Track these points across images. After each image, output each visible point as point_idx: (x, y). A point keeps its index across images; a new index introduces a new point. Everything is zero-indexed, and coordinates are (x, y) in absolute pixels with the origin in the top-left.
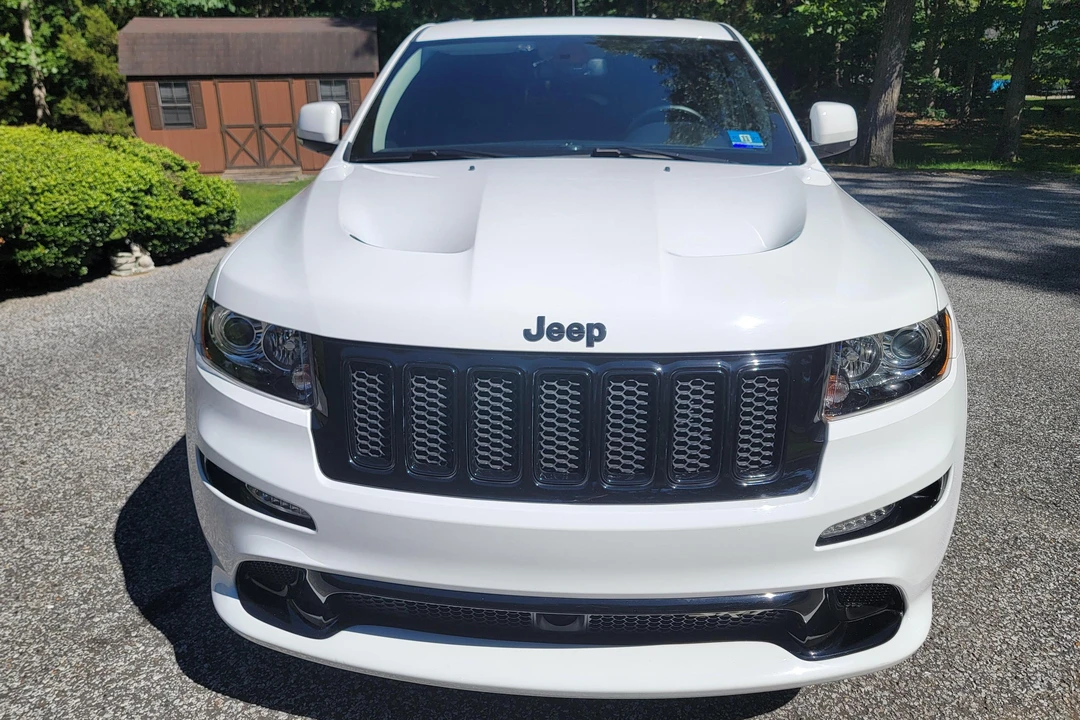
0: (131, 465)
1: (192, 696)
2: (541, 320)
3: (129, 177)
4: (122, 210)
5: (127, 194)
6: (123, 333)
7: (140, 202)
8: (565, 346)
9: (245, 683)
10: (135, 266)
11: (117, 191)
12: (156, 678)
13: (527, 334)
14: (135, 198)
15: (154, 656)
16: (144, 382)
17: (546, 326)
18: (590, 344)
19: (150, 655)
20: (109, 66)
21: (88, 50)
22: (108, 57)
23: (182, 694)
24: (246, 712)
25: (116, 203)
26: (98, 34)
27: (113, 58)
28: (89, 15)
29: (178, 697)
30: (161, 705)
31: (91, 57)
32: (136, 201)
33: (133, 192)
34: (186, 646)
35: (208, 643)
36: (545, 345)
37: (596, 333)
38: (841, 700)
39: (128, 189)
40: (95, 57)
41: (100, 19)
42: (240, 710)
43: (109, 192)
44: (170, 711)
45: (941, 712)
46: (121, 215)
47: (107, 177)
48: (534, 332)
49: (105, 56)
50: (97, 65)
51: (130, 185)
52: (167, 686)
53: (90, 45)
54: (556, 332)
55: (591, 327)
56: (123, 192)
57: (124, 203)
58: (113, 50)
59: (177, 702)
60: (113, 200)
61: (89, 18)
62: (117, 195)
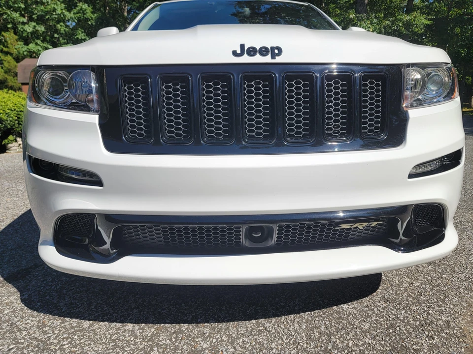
0: (5, 219)
1: (29, 319)
2: (242, 46)
3: (16, 104)
4: (11, 119)
5: (14, 112)
6: (9, 171)
7: (21, 117)
8: (258, 59)
9: (63, 310)
10: (18, 149)
11: (8, 109)
12: (6, 312)
13: (235, 53)
14: (18, 114)
15: (6, 301)
16: (17, 188)
17: (246, 49)
18: (273, 57)
19: (4, 301)
20: (14, 81)
21: (5, 74)
22: (14, 77)
23: (22, 319)
24: (62, 325)
25: (8, 115)
26: (9, 68)
27: (16, 78)
28: (5, 59)
29: (19, 321)
30: (8, 325)
31: (6, 78)
32: (18, 116)
33: (17, 111)
34: (27, 295)
35: (41, 293)
36: (246, 59)
37: (276, 51)
38: (406, 290)
39: (15, 110)
40: (8, 77)
41: (10, 61)
42: (59, 324)
43: (5, 109)
44: (13, 328)
45: (458, 291)
46: (11, 121)
47: (3, 103)
48: (239, 51)
49: (12, 77)
50: (9, 80)
51: (15, 108)
52: (13, 316)
53: (6, 72)
54: (252, 51)
55: (273, 49)
56: (12, 111)
57: (12, 116)
58: (16, 75)
59: (18, 323)
60: (7, 114)
61: (5, 61)
62: (8, 111)
